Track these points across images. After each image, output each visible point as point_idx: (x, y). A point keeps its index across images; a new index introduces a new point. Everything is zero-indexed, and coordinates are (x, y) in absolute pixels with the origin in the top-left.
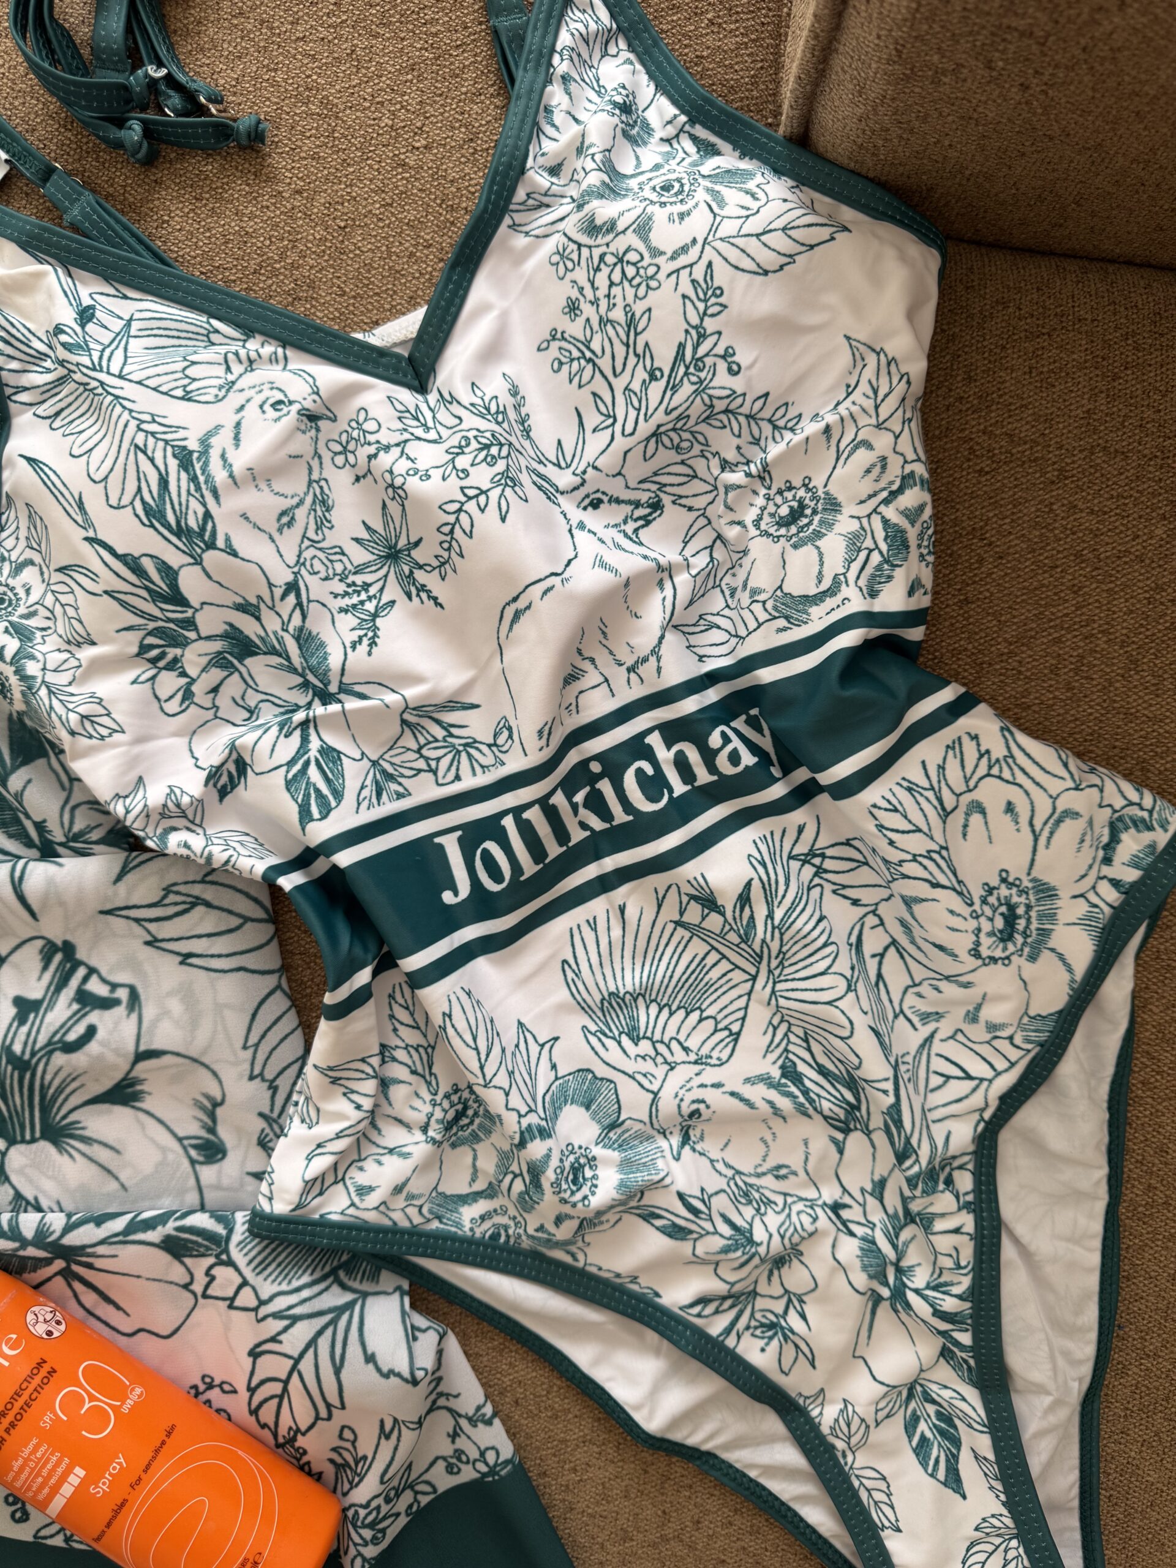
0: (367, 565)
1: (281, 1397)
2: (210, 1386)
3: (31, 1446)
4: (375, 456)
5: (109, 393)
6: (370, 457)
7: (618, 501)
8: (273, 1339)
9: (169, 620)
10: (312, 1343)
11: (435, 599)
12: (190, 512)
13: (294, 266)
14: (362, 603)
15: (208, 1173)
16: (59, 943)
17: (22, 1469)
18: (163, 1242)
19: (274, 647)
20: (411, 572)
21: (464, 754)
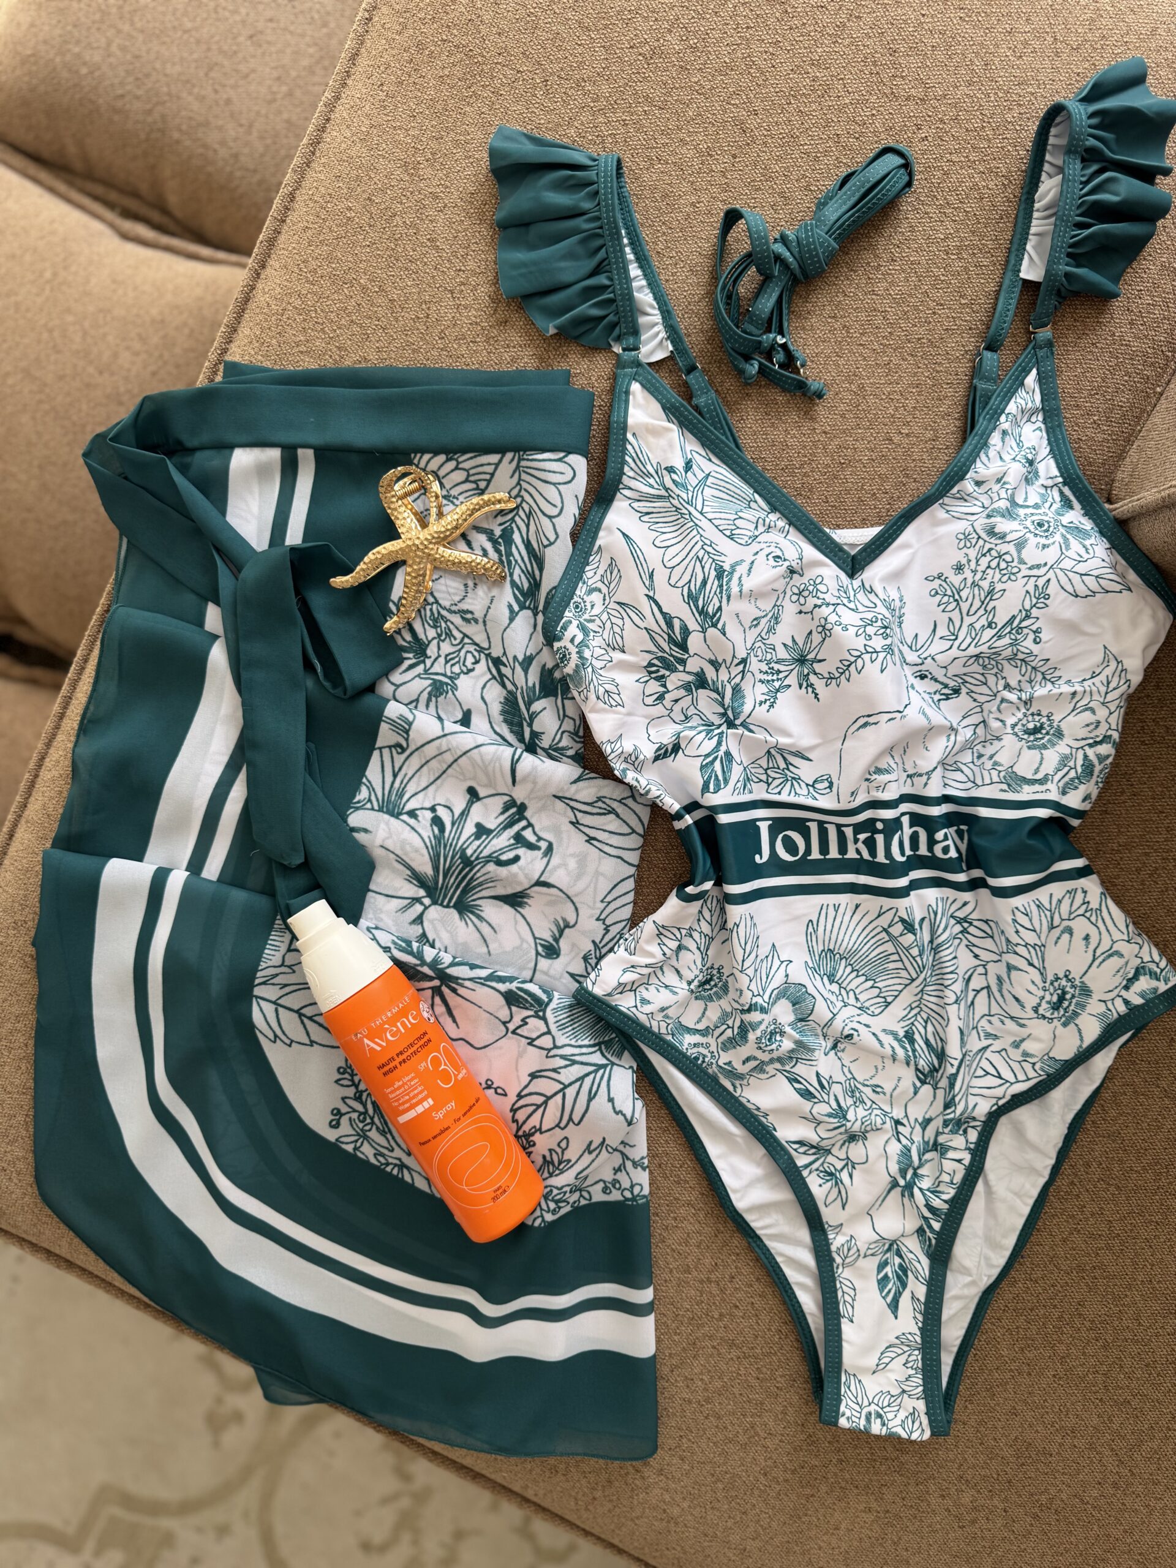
0: (784, 660)
1: (538, 1107)
2: (489, 1087)
3: (410, 1077)
4: (820, 606)
5: (693, 519)
6: (816, 606)
7: (936, 680)
8: (555, 1070)
9: (672, 655)
10: (582, 1079)
11: (816, 695)
12: (712, 604)
14: (773, 681)
15: (544, 963)
16: (519, 803)
17: (399, 1088)
18: (506, 993)
19: (718, 689)
20: (809, 674)
21: (789, 782)
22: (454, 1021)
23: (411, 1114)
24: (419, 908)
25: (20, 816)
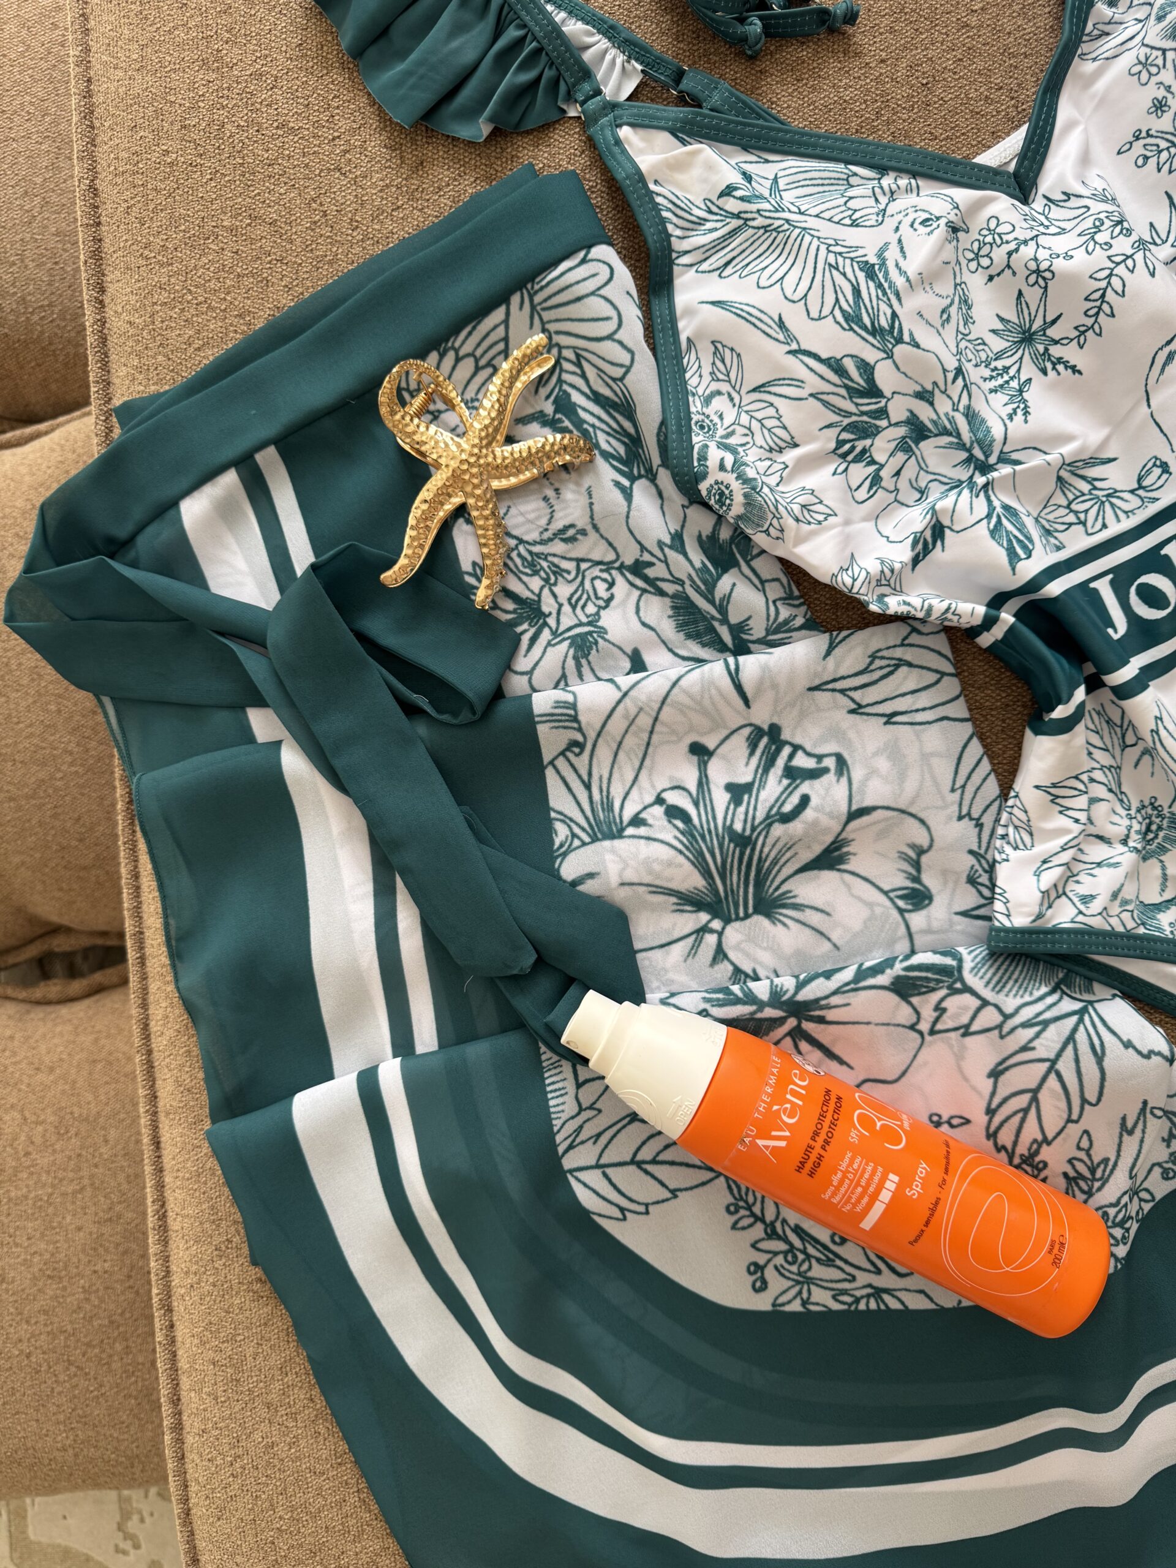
0: (1004, 351)
1: (1026, 1111)
2: (938, 1124)
3: (847, 1160)
4: (1017, 250)
5: (795, 227)
6: (1010, 254)
8: (1025, 1048)
9: (863, 413)
10: (1071, 1038)
11: (1073, 368)
12: (881, 313)
13: (888, 123)
14: (1007, 382)
15: (917, 920)
16: (766, 727)
17: (841, 1182)
18: (893, 984)
19: (945, 428)
20: (1046, 350)
21: (1107, 504)
22: (842, 1062)
23: (878, 1209)
24: (711, 939)
25: (155, 1113)
